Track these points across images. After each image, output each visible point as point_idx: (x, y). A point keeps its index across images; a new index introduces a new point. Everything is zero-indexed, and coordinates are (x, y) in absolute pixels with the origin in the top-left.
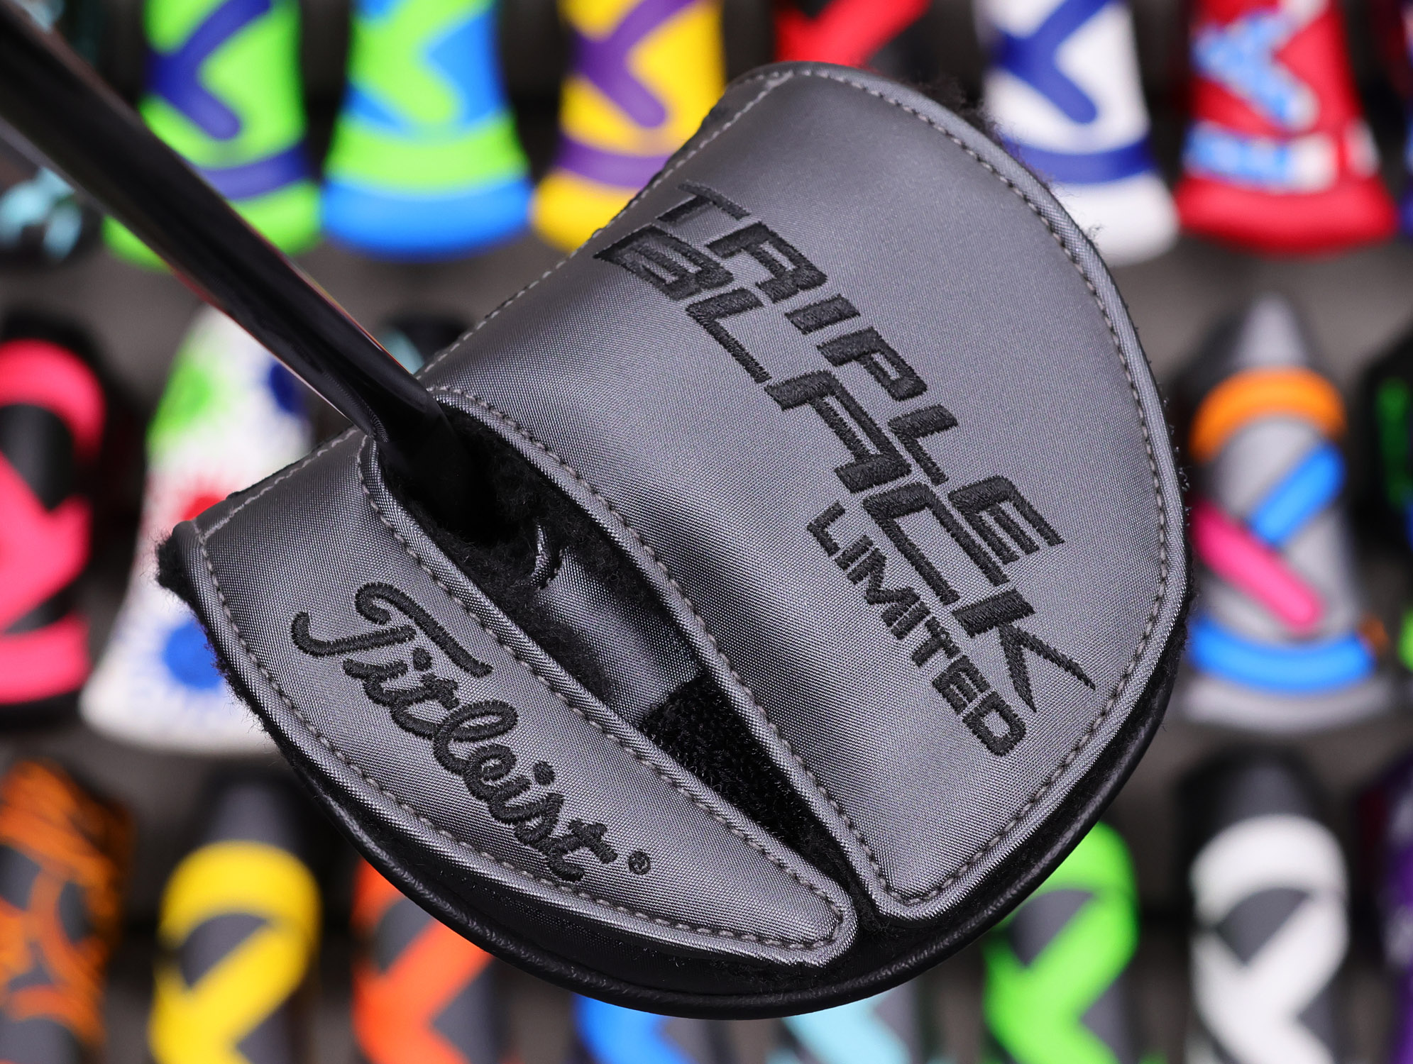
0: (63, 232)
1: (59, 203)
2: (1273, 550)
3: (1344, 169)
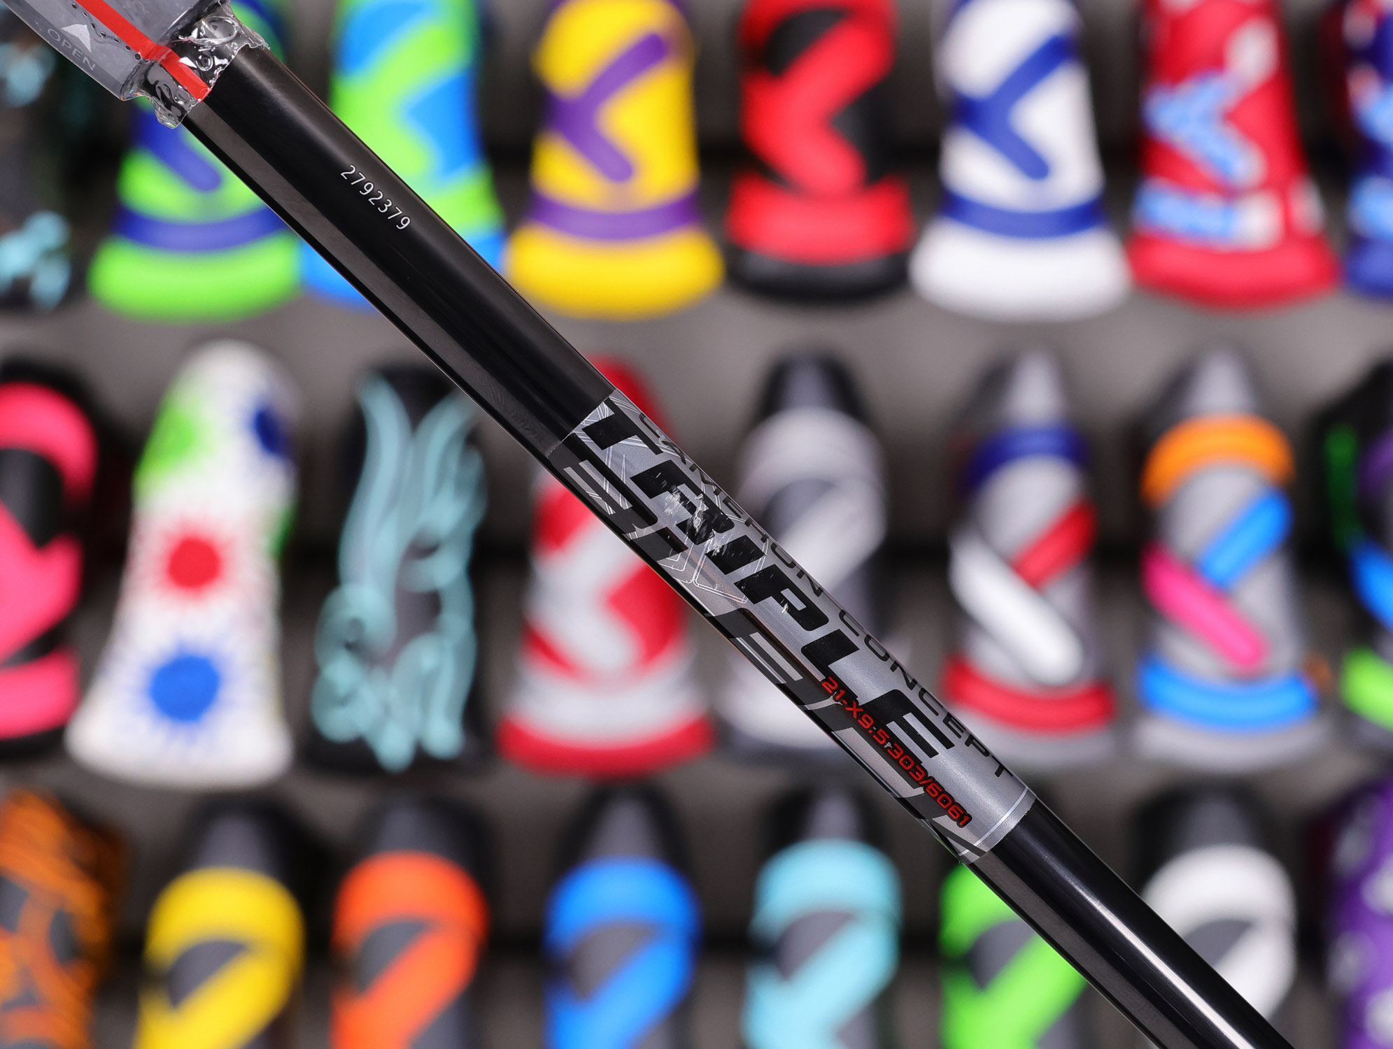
0: (51, 282)
1: (49, 254)
2: (1219, 593)
3: (1289, 229)
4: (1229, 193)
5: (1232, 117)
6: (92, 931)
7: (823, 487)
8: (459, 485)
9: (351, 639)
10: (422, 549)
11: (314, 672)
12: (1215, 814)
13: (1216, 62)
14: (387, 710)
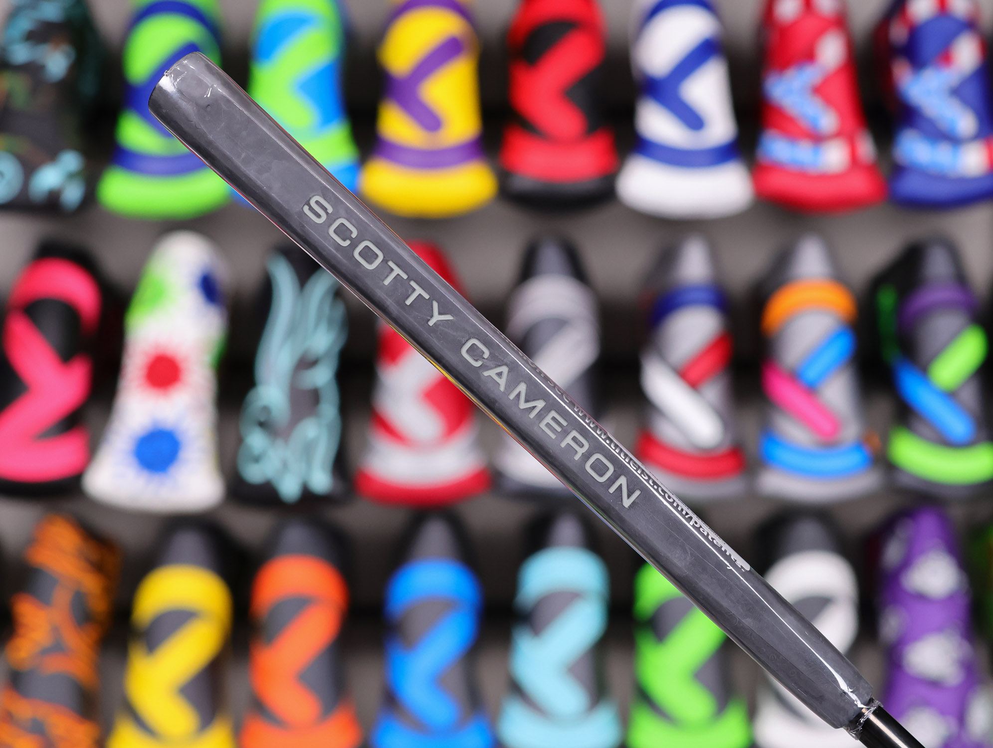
0: (73, 194)
1: (71, 176)
2: (811, 391)
3: (854, 159)
4: (817, 138)
5: (819, 90)
6: (99, 605)
7: (560, 324)
8: (330, 322)
9: (262, 419)
10: (306, 363)
11: (240, 440)
12: (808, 530)
13: (809, 56)
14: (285, 466)
